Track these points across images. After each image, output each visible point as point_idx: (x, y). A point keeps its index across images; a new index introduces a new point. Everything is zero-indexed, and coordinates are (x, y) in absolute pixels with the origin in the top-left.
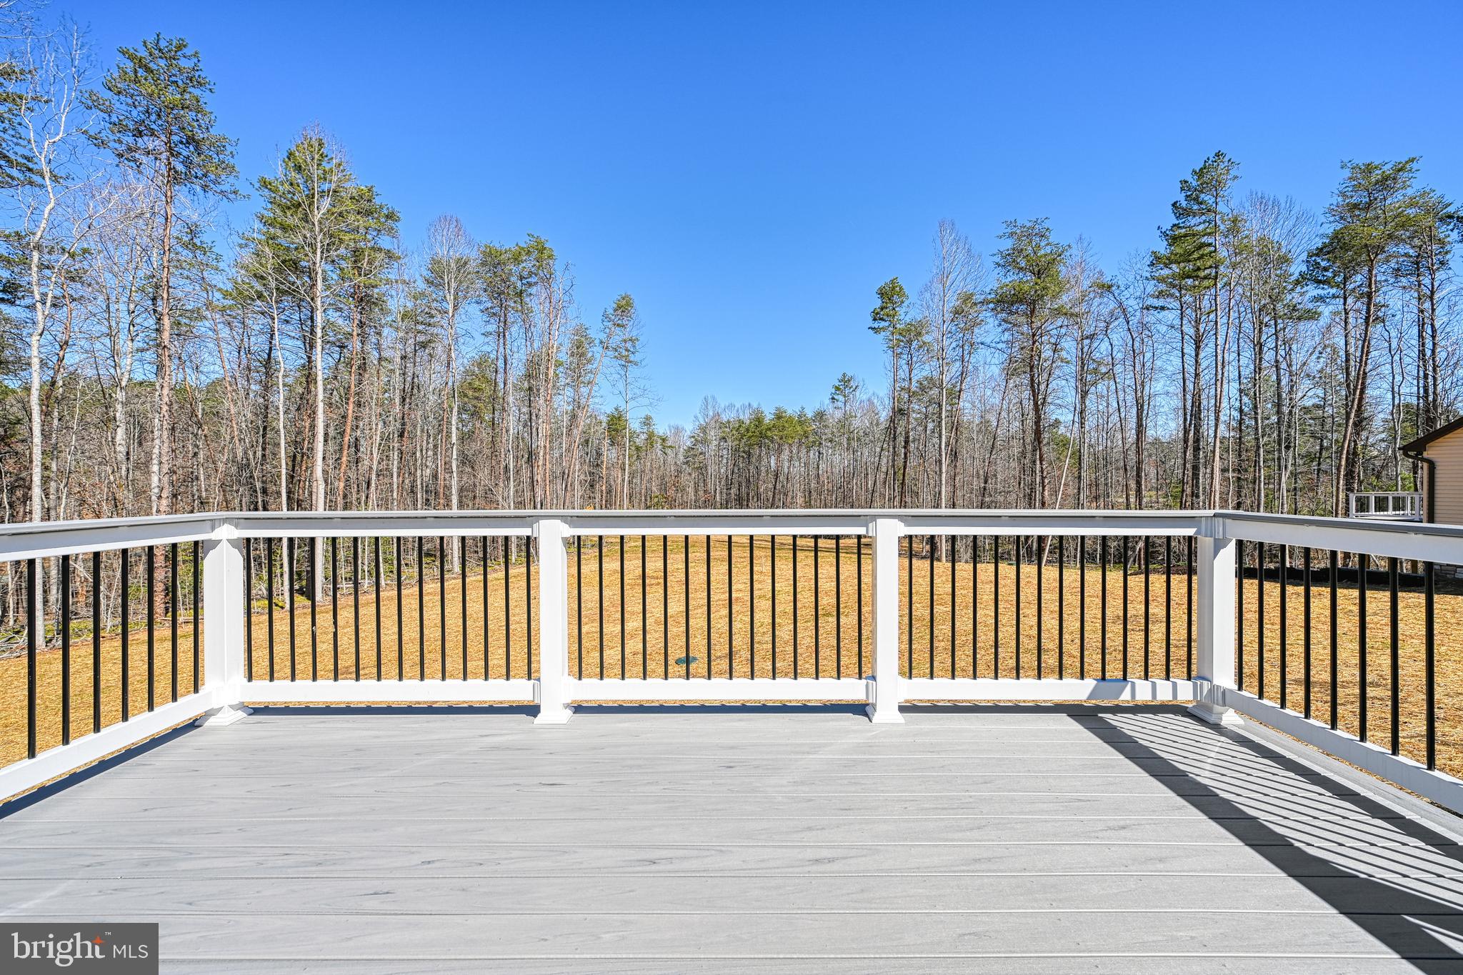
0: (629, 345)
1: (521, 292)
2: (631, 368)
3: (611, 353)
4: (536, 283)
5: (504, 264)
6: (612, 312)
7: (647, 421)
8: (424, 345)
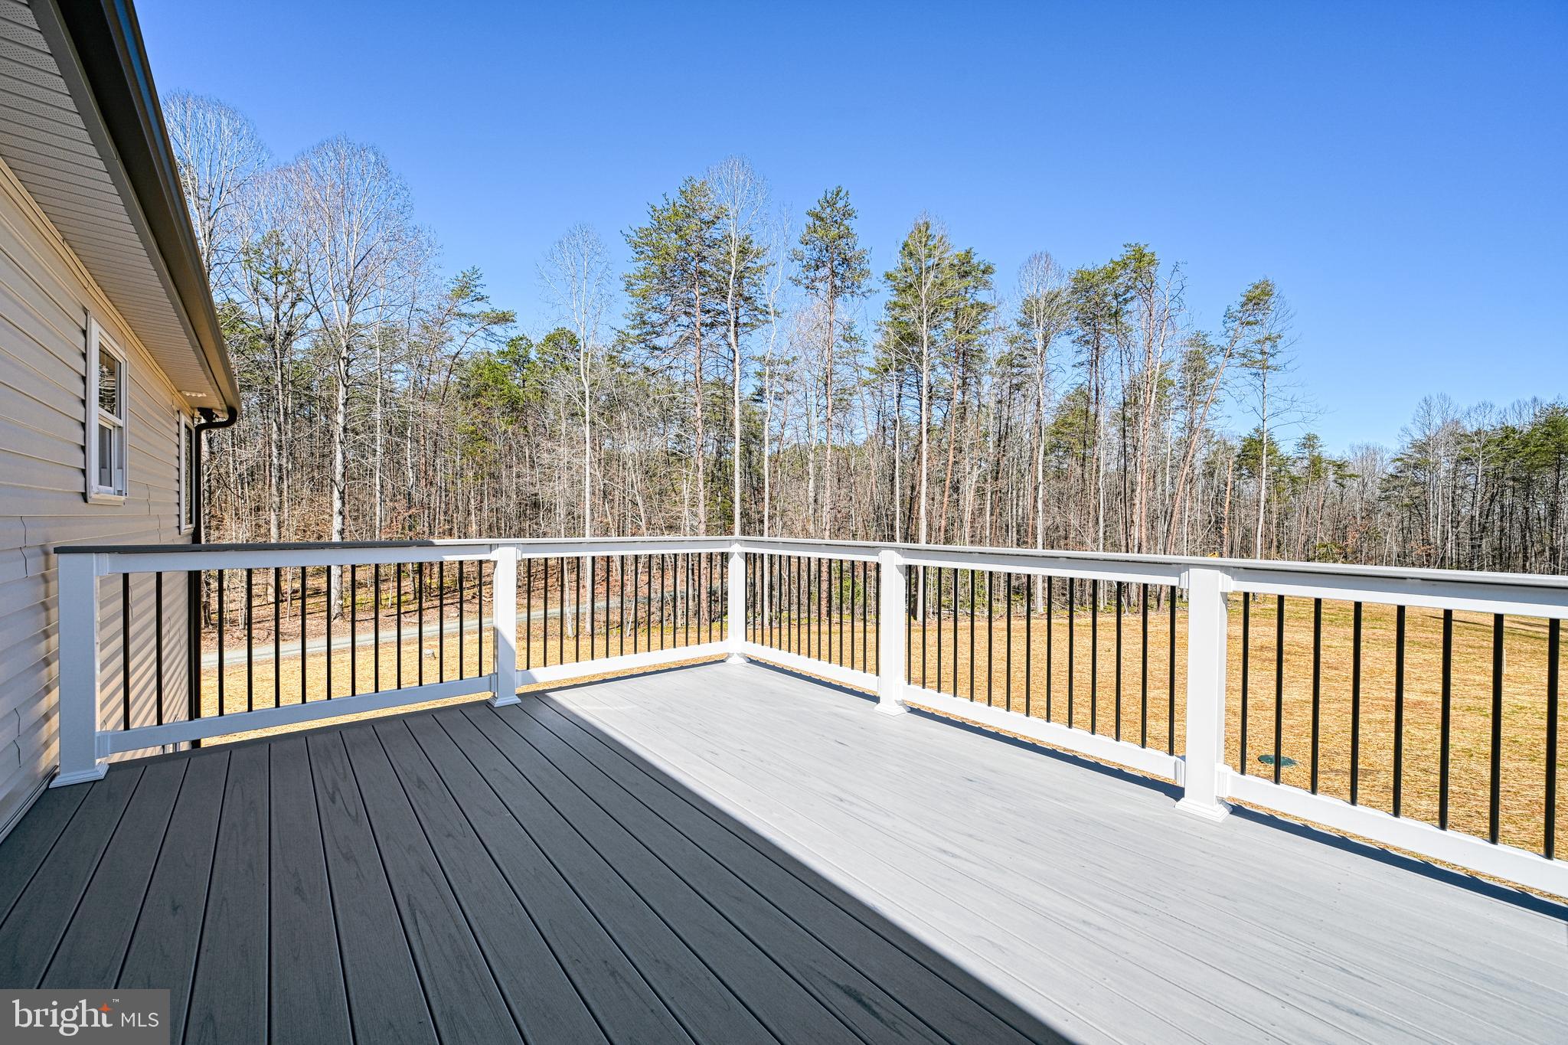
0: (1267, 347)
1: (1116, 313)
2: (1270, 375)
3: (1237, 361)
4: (1132, 298)
5: (1097, 285)
6: (1239, 308)
7: (1309, 442)
8: (1018, 387)
